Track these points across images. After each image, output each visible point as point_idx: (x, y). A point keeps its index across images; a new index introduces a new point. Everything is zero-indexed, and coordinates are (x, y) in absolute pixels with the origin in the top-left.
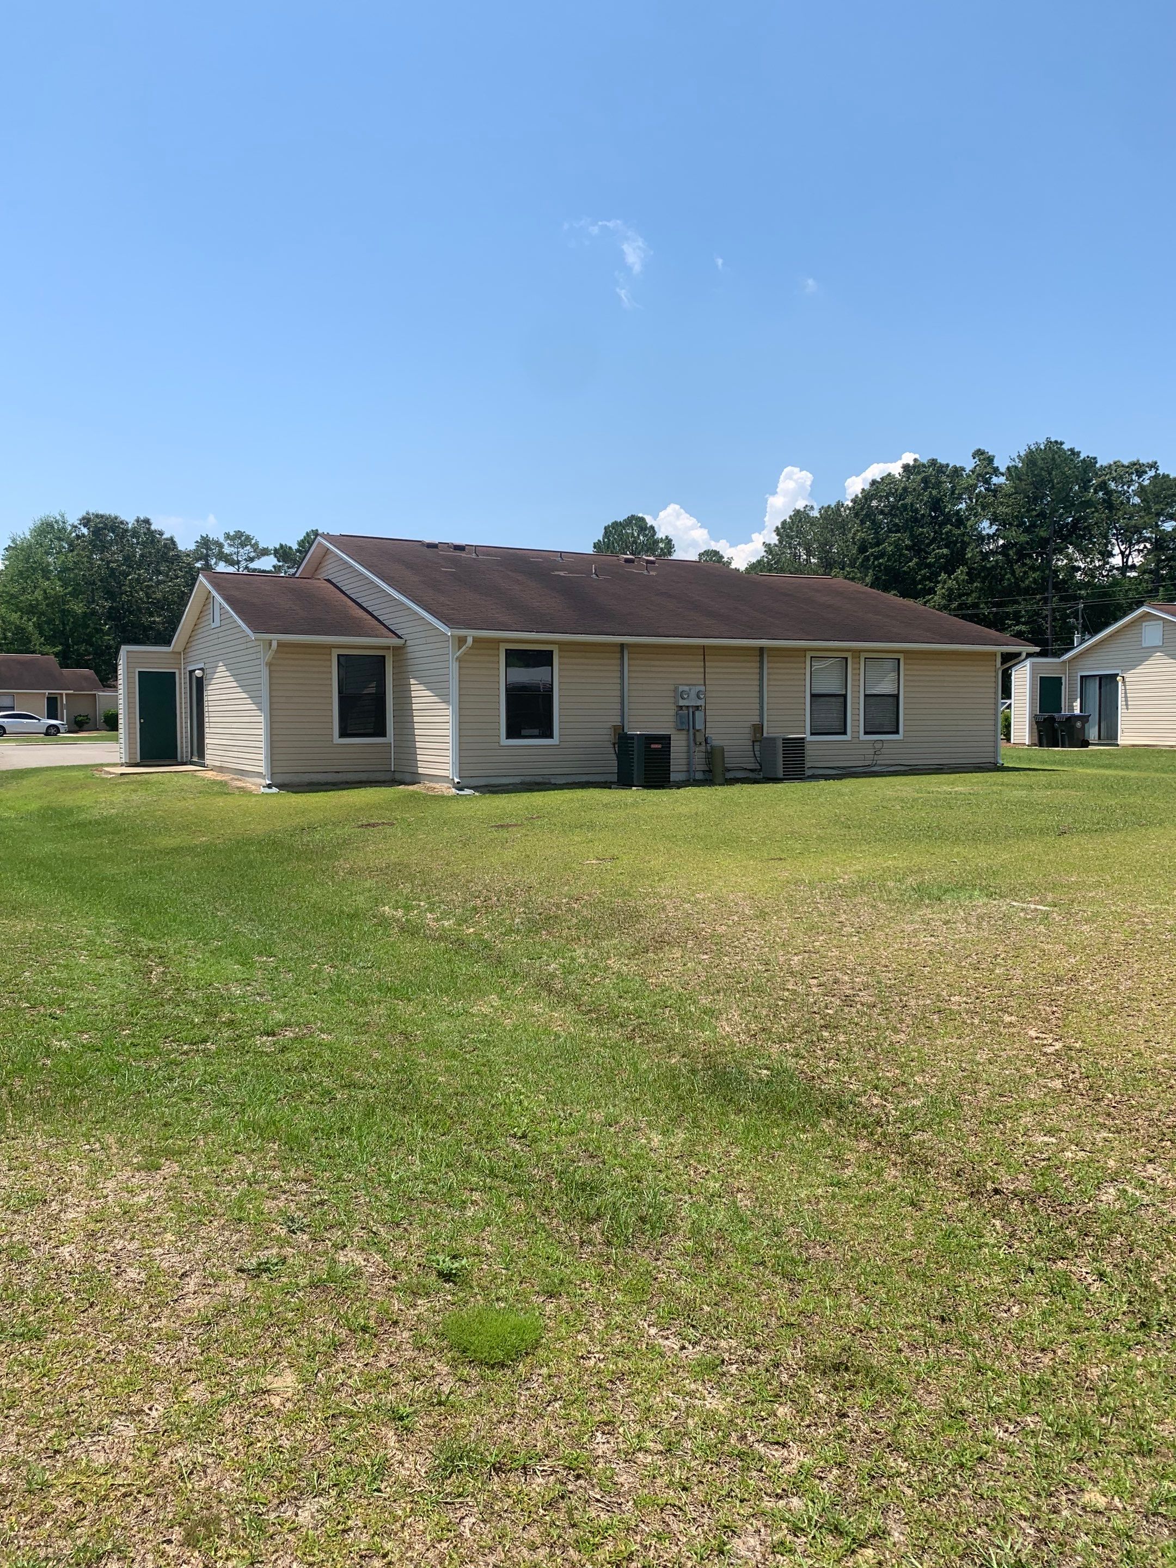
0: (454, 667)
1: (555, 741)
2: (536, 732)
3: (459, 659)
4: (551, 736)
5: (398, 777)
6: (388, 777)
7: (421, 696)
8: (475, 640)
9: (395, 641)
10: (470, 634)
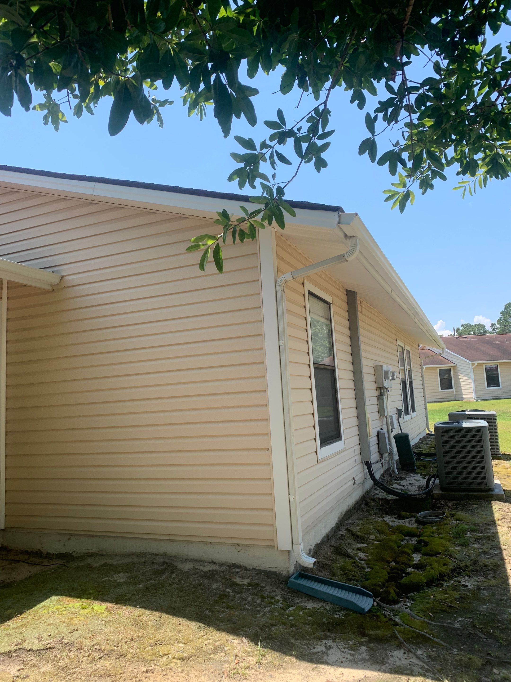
0: (472, 371)
1: (501, 387)
2: (495, 385)
3: (473, 369)
4: (499, 386)
5: (457, 399)
6: (454, 399)
7: (462, 378)
8: (477, 364)
9: (453, 365)
10: (476, 362)
